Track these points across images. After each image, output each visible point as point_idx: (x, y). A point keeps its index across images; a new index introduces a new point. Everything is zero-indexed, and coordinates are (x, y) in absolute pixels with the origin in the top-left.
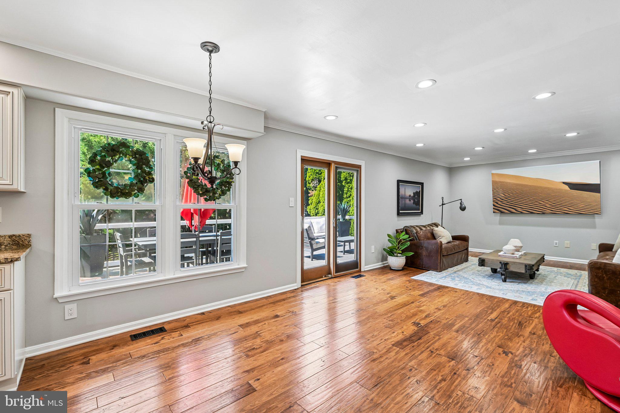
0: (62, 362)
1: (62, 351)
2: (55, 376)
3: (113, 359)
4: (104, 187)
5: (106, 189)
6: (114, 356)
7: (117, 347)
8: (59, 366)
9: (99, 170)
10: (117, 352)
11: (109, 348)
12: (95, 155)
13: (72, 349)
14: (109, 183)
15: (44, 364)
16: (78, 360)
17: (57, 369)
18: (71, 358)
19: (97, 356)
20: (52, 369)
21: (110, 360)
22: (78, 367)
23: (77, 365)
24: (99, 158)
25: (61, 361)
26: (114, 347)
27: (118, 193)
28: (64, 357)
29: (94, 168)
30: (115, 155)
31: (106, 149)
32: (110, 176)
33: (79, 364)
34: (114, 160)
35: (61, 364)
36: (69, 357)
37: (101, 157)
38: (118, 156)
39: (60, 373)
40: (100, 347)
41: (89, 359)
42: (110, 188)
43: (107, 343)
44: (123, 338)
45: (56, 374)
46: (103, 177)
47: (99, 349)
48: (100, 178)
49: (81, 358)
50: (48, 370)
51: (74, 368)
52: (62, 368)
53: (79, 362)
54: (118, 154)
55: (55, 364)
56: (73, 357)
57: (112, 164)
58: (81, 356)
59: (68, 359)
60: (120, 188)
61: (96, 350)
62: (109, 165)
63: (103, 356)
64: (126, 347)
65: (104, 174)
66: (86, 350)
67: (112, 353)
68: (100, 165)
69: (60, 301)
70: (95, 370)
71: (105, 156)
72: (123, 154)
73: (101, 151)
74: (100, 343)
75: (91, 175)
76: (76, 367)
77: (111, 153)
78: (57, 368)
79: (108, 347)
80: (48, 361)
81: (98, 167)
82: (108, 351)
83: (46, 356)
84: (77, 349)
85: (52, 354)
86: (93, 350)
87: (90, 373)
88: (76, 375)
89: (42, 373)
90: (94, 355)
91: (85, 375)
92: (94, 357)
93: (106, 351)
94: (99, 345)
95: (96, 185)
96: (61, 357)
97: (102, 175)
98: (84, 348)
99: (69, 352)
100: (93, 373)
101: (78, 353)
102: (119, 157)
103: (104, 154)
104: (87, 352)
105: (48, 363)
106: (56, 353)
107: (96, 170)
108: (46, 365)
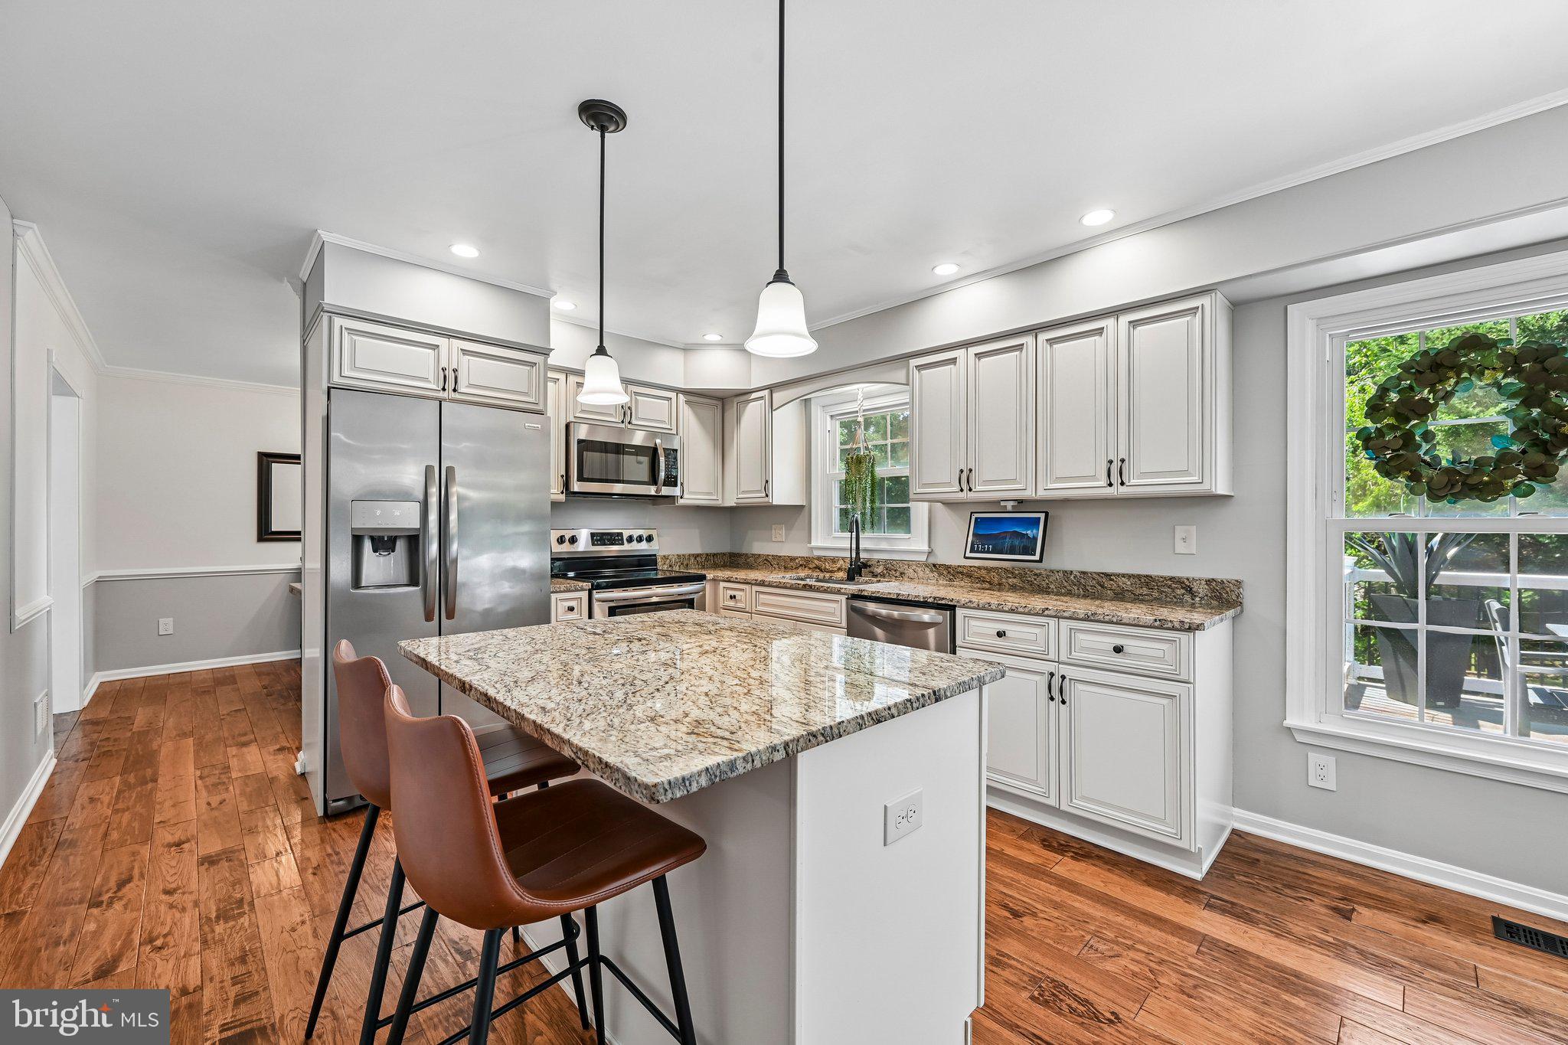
0: (1293, 877)
1: (1300, 854)
2: (1270, 897)
3: (1415, 949)
4: (1408, 473)
5: (1415, 477)
6: (1423, 944)
7: (1440, 927)
8: (1285, 882)
9: (1392, 427)
10: (1435, 937)
11: (1413, 914)
12: (1383, 390)
13: (1322, 860)
14: (1424, 461)
15: (1258, 860)
16: (1327, 895)
17: (1279, 886)
18: (1311, 879)
19: (1374, 914)
20: (1270, 879)
21: (1408, 946)
22: (1323, 910)
23: (1321, 905)
24: (1394, 397)
25: (1290, 872)
26: (1431, 919)
27: (1453, 486)
28: (1300, 870)
29: (1379, 426)
30: (1443, 380)
31: (1413, 368)
32: (1427, 442)
33: (1327, 907)
34: (1441, 394)
35: (1290, 879)
36: (1310, 875)
37: (1399, 392)
38: (1452, 381)
39: (1283, 898)
40: (1390, 896)
41: (1354, 910)
42: (1427, 472)
43: (1414, 897)
44: (1467, 912)
45: (1275, 895)
46: (1405, 446)
47: (1386, 899)
48: (1398, 450)
49: (1336, 894)
50: (1262, 878)
51: (1312, 906)
52: (1288, 891)
53: (1327, 901)
54: (1451, 374)
55: (1277, 872)
56: (1318, 881)
57: (1432, 408)
58: (1336, 888)
59: (1307, 877)
60: (1459, 473)
61: (1376, 896)
62: (1425, 410)
63: (1390, 922)
64: (1467, 941)
65: (1408, 439)
66: (1352, 883)
67: (1419, 931)
68: (1397, 415)
69: (1299, 738)
70: (1358, 946)
71: (1411, 388)
72: (1471, 371)
73: (1399, 378)
74: (1392, 884)
75: (1371, 443)
76: (1317, 906)
77: (1430, 376)
78: (1279, 883)
79: (1414, 909)
80: (1268, 858)
81: (1387, 421)
82: (1409, 918)
83: (1269, 845)
84: (1332, 868)
85: (1280, 849)
86: (1370, 894)
87: (1345, 943)
88: (1313, 925)
89: (1250, 875)
90: (1367, 906)
91: (1331, 940)
92: (1367, 913)
93: (1404, 916)
94: (1389, 889)
95: (1387, 469)
96: (1292, 864)
97: (1401, 442)
98: (1351, 874)
99: (1315, 864)
100: (1352, 950)
101: (1332, 878)
102: (1457, 383)
103: (1409, 382)
104: (1353, 889)
105: (1266, 863)
106: (1287, 851)
107: (1384, 430)
108: (1262, 864)
